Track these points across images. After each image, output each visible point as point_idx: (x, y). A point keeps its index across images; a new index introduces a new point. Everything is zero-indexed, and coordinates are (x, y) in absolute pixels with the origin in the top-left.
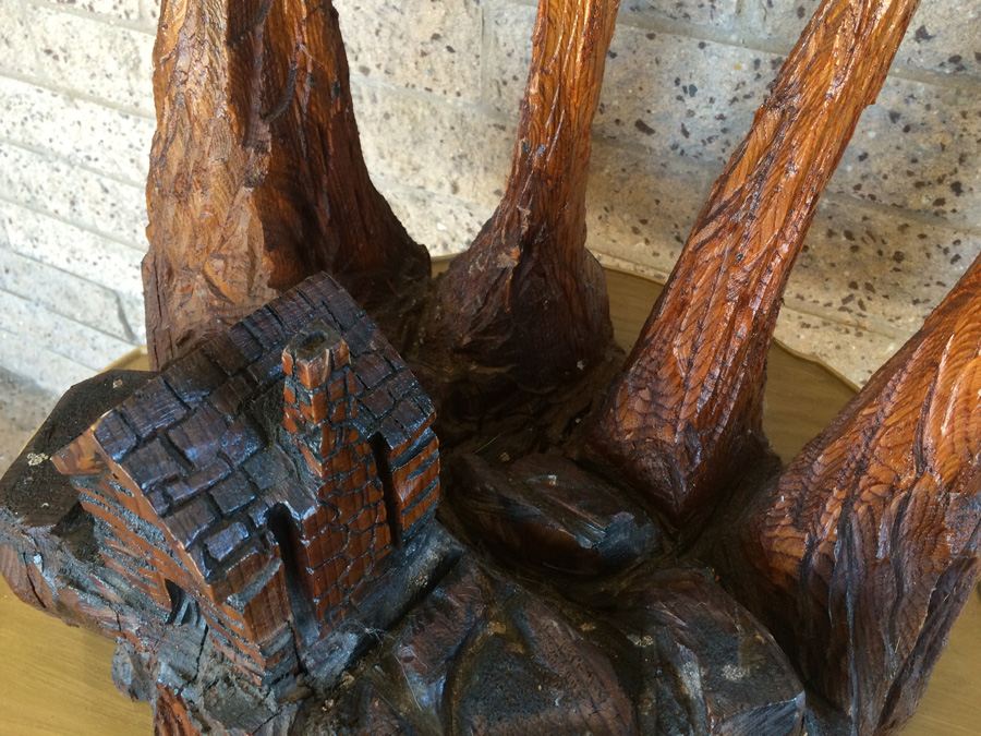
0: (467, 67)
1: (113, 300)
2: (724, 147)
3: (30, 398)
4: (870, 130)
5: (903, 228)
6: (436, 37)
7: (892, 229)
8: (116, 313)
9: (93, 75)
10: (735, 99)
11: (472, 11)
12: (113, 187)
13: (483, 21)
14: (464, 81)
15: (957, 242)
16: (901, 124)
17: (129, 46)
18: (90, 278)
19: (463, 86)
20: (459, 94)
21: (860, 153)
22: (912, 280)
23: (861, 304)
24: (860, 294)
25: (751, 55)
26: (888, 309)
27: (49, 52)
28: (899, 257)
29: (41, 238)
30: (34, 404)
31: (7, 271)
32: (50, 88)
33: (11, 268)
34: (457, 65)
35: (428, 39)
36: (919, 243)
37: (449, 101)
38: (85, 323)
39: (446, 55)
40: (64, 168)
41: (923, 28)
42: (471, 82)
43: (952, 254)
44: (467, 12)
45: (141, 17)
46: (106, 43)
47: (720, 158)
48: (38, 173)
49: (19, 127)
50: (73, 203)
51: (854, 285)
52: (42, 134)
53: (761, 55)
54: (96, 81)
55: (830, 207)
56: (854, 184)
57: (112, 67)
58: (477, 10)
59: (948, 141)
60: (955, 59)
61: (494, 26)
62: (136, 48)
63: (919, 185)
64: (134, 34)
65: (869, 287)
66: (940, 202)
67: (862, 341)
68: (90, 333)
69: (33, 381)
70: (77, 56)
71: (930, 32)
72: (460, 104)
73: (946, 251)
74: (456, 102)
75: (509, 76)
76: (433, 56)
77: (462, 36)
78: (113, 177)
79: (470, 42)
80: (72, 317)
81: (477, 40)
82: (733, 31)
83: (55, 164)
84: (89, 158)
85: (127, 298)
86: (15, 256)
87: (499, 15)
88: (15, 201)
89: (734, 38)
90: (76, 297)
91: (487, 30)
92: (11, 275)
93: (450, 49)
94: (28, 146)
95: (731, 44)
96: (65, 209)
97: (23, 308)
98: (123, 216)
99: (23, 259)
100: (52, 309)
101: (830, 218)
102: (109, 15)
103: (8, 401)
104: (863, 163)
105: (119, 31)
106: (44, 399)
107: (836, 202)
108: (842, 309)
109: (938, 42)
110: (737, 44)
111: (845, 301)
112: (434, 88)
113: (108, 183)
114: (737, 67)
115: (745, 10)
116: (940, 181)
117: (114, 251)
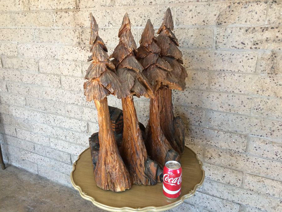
1: (70, 156)
3: (46, 181)
5: (196, 128)
7: (195, 128)
8: (70, 158)
9: (75, 114)
12: (75, 133)
15: (203, 129)
16: (192, 114)
17: (82, 109)
18: (66, 152)
22: (199, 136)
23: (193, 140)
24: (193, 138)
26: (197, 140)
27: (68, 111)
28: (196, 132)
29: (57, 145)
30: (46, 182)
31: (48, 152)
32: (66, 117)
33: (49, 152)
36: (198, 130)
38: (62, 162)
40: (65, 131)
43: (203, 131)
45: (85, 105)
46: (79, 109)
48: (60, 132)
49: (59, 124)
50: (66, 137)
51: (192, 137)
52: (63, 125)
54: (75, 116)
57: (79, 113)
59: (198, 116)
60: (196, 106)
62: (83, 110)
63: (196, 122)
64: (83, 108)
65: (194, 137)
66: (199, 124)
67: (195, 146)
68: (63, 164)
69: (46, 178)
70: (73, 111)
73: (202, 131)
75: (141, 111)
78: (75, 131)
80: (59, 161)
83: (64, 130)
84: (71, 128)
85: (72, 155)
86: (51, 149)
88: (54, 138)
90: (61, 157)
92: (49, 153)
94: (60, 127)
96: (64, 138)
97: (49, 161)
98: (75, 138)
99: (52, 149)
100: (56, 160)
102: (80, 105)
103: (41, 182)
105: (81, 108)
106: (48, 181)
108: (191, 141)
109: (194, 104)
111: (192, 140)
113: (73, 133)
116: (198, 121)
117: (72, 145)
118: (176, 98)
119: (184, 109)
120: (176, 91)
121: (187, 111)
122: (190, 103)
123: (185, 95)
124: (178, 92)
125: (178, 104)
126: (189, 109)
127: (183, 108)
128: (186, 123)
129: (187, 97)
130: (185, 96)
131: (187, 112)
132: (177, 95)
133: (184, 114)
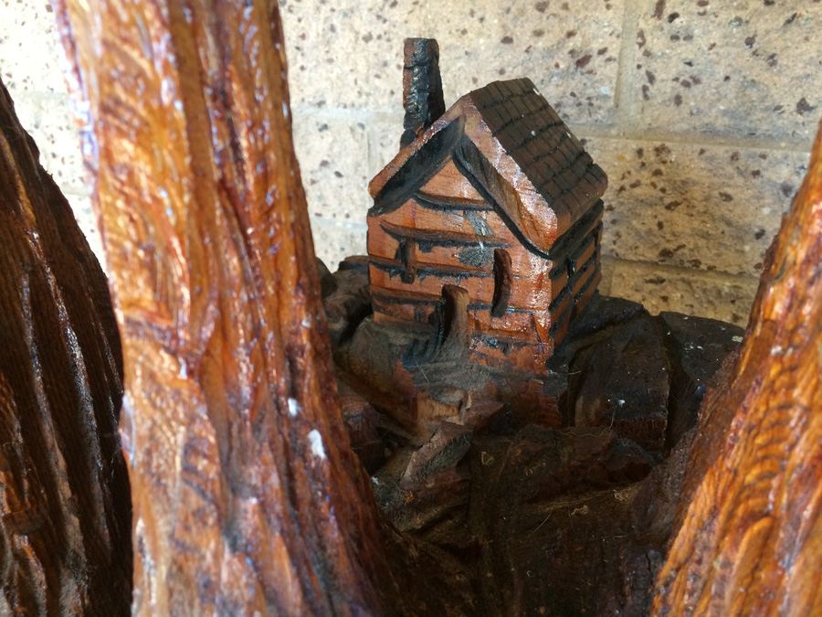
0: (355, 190)
2: (614, 238)
4: (763, 206)
6: (324, 164)
10: (622, 189)
11: (358, 137)
13: (369, 145)
14: (353, 203)
19: (352, 207)
20: (348, 216)
21: (757, 230)
25: (634, 145)
34: (345, 190)
35: (316, 167)
37: (339, 224)
39: (335, 181)
41: (803, 100)
42: (359, 203)
44: (354, 137)
47: (612, 250)
53: (644, 144)
55: (733, 291)
56: (755, 263)
58: (362, 135)
61: (379, 149)
71: (811, 103)
72: (349, 226)
74: (345, 224)
76: (322, 183)
77: (349, 161)
79: (358, 165)
81: (364, 163)
82: (611, 126)
87: (383, 138)
89: (614, 132)
91: (373, 153)
93: (338, 175)
95: (612, 137)
101: (733, 302)
104: (760, 240)
107: (738, 284)
110: (618, 136)
112: (323, 212)
114: (621, 158)
115: (622, 105)
118: (673, 73)
119: (735, 157)
120: (673, 17)
121: (756, 173)
122: (790, 104)
123: (750, 42)
124: (696, 21)
125: (684, 126)
126: (779, 154)
127: (721, 152)
128: (734, 270)
129: (772, 61)
130: (748, 52)
131: (757, 181)
132: (685, 50)
133: (728, 198)
